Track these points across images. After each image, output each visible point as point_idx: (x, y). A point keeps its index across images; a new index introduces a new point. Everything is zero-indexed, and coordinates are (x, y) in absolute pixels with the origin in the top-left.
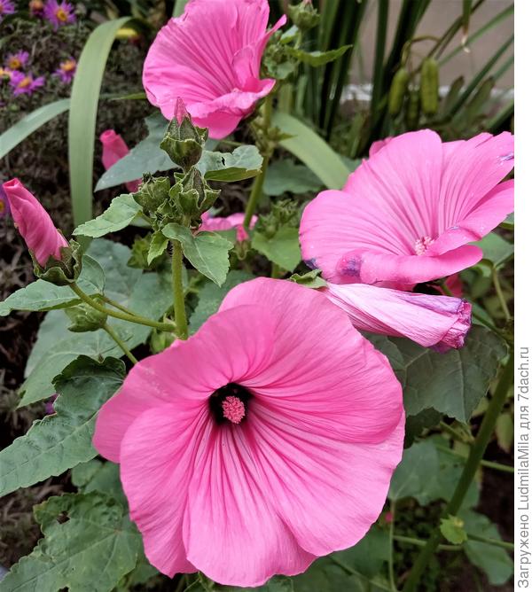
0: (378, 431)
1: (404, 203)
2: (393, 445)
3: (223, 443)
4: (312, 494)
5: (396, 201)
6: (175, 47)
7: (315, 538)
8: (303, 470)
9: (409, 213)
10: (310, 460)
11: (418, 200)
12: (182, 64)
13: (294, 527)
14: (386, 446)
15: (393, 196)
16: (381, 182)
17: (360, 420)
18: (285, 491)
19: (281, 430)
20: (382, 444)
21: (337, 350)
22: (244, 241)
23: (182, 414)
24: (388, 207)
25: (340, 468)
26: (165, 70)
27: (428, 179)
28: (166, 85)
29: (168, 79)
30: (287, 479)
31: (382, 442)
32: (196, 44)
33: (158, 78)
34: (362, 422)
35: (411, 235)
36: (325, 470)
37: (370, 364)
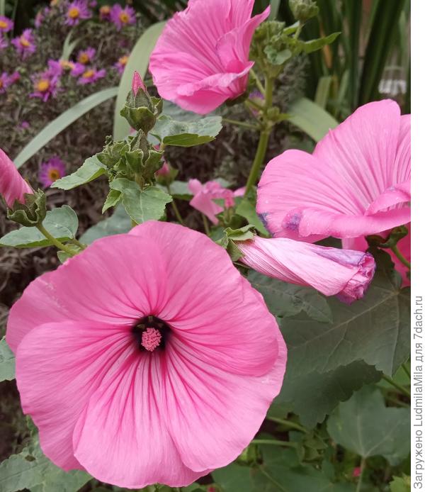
0: (257, 364)
1: (361, 170)
2: (273, 379)
3: (139, 367)
4: (200, 417)
5: (354, 168)
6: (179, 37)
7: (193, 455)
8: (198, 396)
9: (365, 179)
10: (204, 387)
11: (374, 167)
12: (183, 51)
13: (179, 444)
14: (266, 380)
15: (351, 163)
16: (342, 150)
17: (242, 353)
18: (178, 412)
19: (189, 361)
20: (264, 378)
21: (219, 287)
22: (230, 207)
23: (81, 332)
24: (346, 172)
25: (225, 396)
26: (167, 56)
27: (385, 148)
28: (166, 68)
29: (170, 64)
30: (182, 402)
31: (263, 375)
32: (196, 34)
33: (160, 62)
34: (244, 355)
35: (366, 200)
36: (215, 398)
37: (247, 300)
